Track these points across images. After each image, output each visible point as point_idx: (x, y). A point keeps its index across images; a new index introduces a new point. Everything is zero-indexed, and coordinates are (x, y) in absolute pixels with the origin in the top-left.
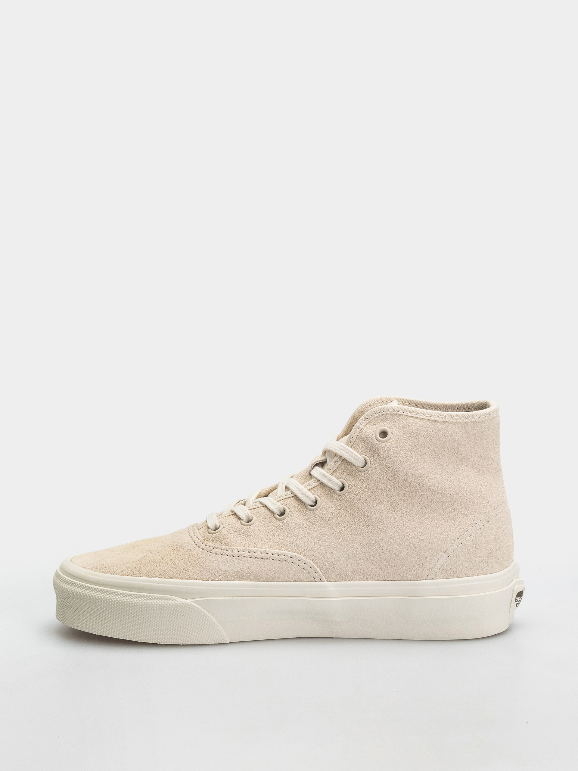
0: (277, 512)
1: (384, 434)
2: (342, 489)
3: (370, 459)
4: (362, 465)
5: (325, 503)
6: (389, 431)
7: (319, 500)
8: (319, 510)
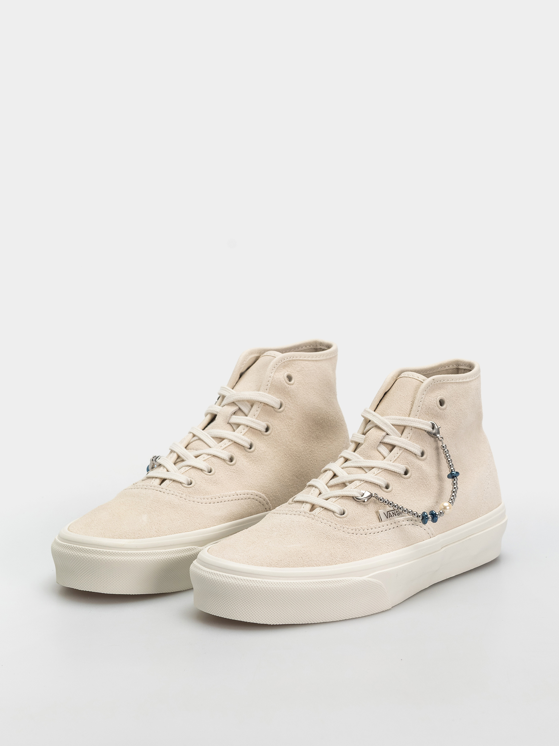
0: (227, 458)
1: (290, 378)
2: (267, 430)
3: (284, 401)
4: (279, 407)
5: (259, 445)
6: (293, 375)
7: (253, 443)
8: (256, 451)
